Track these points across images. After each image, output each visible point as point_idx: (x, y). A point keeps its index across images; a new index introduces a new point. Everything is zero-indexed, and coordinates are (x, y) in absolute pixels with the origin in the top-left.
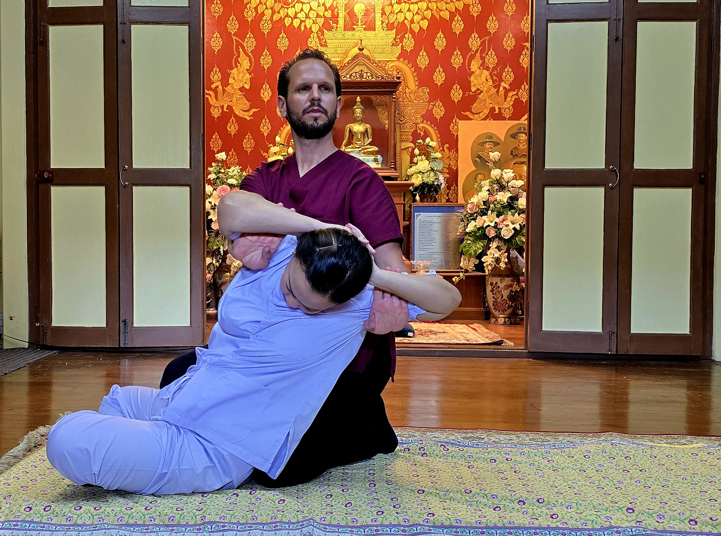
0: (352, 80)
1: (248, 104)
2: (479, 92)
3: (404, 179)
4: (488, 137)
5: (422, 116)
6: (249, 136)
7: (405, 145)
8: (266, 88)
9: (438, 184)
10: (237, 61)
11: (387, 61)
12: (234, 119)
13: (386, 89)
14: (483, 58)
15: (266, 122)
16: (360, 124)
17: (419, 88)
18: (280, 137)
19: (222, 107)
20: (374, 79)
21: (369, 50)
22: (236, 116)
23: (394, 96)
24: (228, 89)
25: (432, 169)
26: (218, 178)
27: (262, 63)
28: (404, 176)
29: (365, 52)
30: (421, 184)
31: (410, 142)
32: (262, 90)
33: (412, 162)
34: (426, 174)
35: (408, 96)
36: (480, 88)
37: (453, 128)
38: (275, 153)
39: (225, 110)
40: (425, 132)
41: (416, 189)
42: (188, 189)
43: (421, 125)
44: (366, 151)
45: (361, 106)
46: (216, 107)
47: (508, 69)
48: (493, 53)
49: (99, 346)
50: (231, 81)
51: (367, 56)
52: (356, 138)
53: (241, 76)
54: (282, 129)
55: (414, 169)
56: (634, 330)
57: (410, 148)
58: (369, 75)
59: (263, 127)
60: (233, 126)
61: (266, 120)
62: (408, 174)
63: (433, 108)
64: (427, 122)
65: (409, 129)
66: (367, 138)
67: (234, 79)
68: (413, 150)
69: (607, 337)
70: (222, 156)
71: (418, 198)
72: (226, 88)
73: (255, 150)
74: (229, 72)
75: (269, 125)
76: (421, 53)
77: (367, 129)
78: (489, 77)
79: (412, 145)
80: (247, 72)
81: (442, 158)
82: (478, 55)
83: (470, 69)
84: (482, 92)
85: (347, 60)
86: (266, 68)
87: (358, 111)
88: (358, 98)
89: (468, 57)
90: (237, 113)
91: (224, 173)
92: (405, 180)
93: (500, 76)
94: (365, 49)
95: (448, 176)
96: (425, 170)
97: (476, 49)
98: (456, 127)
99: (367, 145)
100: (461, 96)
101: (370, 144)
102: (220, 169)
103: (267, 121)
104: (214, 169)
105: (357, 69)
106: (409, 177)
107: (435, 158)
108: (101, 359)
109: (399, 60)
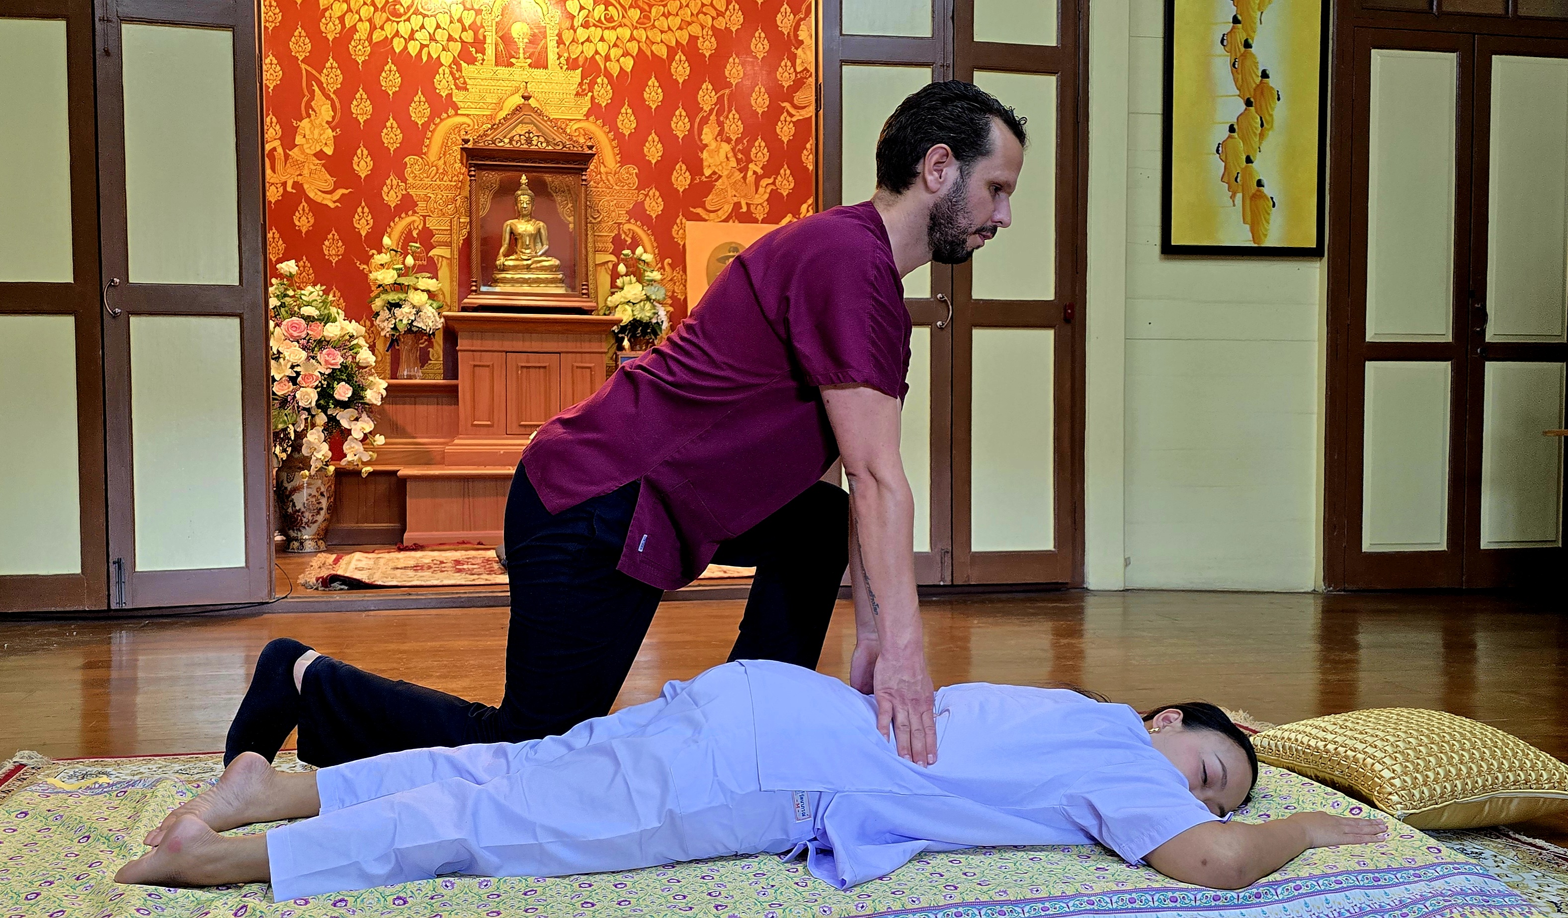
0: (514, 147)
1: (331, 180)
2: (716, 176)
3: (602, 312)
4: (732, 249)
5: (627, 212)
6: (333, 235)
7: (601, 258)
8: (362, 155)
9: (657, 323)
10: (309, 106)
11: (568, 119)
12: (306, 205)
13: (571, 164)
14: (721, 124)
15: (363, 213)
16: (528, 221)
17: (621, 166)
18: (389, 237)
19: (284, 184)
20: (550, 148)
21: (538, 101)
22: (309, 200)
23: (584, 177)
24: (294, 153)
25: (647, 297)
26: (283, 305)
27: (354, 111)
28: (602, 309)
29: (532, 102)
30: (630, 322)
31: (611, 253)
32: (355, 158)
33: (613, 285)
34: (638, 306)
35: (604, 178)
36: (717, 170)
37: (678, 234)
38: (382, 265)
39: (289, 189)
40: (633, 238)
41: (623, 329)
42: (237, 321)
43: (626, 227)
44: (538, 265)
45: (529, 191)
46: (273, 184)
47: (759, 142)
48: (737, 116)
49: (68, 609)
50: (299, 140)
51: (536, 109)
52: (522, 242)
53: (316, 132)
54: (392, 224)
55: (617, 298)
56: (977, 546)
57: (609, 264)
58: (542, 139)
59: (359, 220)
60: (304, 218)
61: (363, 208)
62: (609, 304)
63: (645, 200)
64: (636, 222)
65: (607, 233)
66: (540, 244)
67: (304, 137)
68: (616, 266)
69: (938, 558)
70: (289, 267)
71: (626, 343)
72: (290, 153)
73: (346, 261)
74: (294, 124)
75: (370, 217)
76: (623, 110)
77: (540, 229)
78: (730, 155)
79: (613, 258)
80: (327, 126)
81: (662, 280)
82: (713, 117)
83: (701, 140)
84: (720, 177)
85: (502, 114)
86: (362, 121)
87: (524, 199)
88: (524, 177)
89: (698, 120)
90: (311, 195)
91: (293, 296)
92: (605, 314)
93: (746, 152)
94: (532, 99)
95: (671, 309)
96: (635, 298)
97: (709, 108)
98: (681, 231)
99: (541, 256)
100: (688, 182)
101: (545, 254)
102: (286, 289)
103: (366, 210)
104: (276, 289)
105: (521, 130)
106: (611, 310)
107: (652, 281)
108: (75, 633)
109: (587, 119)
